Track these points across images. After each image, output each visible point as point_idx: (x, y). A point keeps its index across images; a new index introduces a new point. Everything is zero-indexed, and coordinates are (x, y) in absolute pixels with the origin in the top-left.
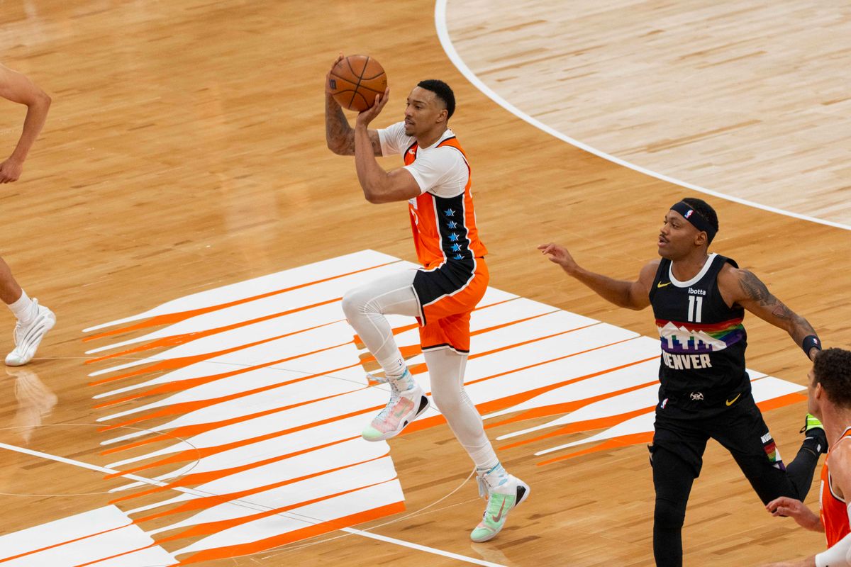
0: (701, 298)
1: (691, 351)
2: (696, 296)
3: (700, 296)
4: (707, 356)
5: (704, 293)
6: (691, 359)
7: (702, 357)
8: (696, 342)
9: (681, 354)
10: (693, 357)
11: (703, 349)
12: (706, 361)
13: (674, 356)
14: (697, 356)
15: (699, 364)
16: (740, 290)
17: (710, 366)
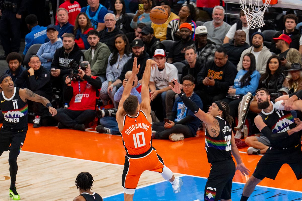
0: (17, 102)
1: (14, 117)
2: (15, 101)
3: (16, 101)
4: (18, 119)
5: (17, 100)
6: (14, 120)
7: (17, 119)
8: (16, 115)
9: (11, 118)
10: (15, 119)
11: (17, 117)
12: (18, 120)
13: (9, 119)
14: (16, 119)
15: (16, 121)
16: (26, 95)
17: (19, 122)
